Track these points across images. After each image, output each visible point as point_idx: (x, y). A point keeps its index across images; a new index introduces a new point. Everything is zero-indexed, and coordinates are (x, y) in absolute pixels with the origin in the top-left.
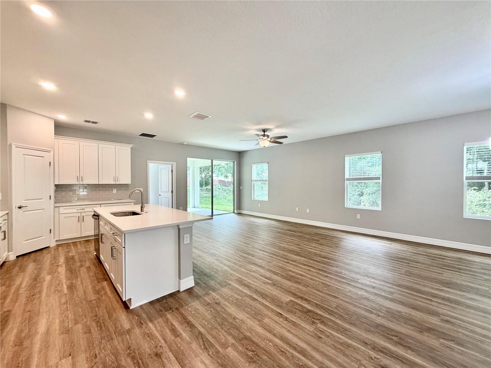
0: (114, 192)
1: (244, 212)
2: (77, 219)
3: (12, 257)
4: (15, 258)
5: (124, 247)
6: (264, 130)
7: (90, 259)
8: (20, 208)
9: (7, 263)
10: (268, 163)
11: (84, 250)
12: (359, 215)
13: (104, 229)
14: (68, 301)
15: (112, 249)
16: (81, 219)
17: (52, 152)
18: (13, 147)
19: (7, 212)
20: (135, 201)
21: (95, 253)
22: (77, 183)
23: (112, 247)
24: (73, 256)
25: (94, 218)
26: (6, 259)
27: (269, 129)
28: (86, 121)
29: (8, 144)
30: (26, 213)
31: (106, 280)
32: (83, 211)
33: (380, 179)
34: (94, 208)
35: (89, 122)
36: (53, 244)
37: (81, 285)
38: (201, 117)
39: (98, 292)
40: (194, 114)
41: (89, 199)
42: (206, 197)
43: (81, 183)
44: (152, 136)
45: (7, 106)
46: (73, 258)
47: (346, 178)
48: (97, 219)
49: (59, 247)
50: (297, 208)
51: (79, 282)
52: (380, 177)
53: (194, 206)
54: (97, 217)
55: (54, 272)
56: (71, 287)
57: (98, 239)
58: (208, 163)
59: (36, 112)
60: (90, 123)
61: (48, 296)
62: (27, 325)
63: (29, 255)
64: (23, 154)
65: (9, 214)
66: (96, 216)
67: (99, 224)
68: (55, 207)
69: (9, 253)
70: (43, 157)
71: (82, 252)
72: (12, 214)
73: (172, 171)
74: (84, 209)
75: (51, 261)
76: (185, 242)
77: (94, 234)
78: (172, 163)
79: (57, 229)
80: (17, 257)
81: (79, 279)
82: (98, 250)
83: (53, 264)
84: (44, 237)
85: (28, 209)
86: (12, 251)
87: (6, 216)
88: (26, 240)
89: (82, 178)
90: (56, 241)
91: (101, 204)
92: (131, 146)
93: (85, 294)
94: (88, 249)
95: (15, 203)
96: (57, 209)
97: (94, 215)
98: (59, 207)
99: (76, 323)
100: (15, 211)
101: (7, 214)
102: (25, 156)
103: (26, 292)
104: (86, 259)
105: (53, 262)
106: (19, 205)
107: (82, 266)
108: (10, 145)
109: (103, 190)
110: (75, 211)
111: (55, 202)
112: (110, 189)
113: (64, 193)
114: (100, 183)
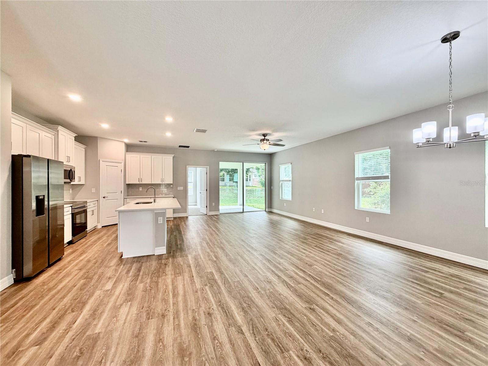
1: (275, 211)
3: (99, 227)
4: (101, 227)
6: (264, 134)
8: (104, 198)
9: (96, 229)
10: (291, 164)
12: (368, 218)
17: (123, 163)
18: (101, 161)
19: (97, 199)
22: (138, 183)
26: (95, 227)
27: (268, 133)
28: (140, 141)
29: (99, 160)
30: (107, 201)
33: (389, 179)
35: (142, 142)
38: (201, 131)
43: (141, 183)
44: (188, 147)
45: (98, 138)
47: (356, 177)
50: (314, 209)
52: (388, 176)
59: (112, 139)
63: (108, 226)
65: (98, 201)
68: (125, 198)
69: (98, 224)
70: (118, 167)
72: (100, 201)
73: (207, 173)
76: (159, 223)
78: (206, 167)
80: (102, 227)
85: (109, 198)
86: (99, 223)
87: (96, 202)
88: (107, 218)
89: (141, 179)
92: (173, 156)
95: (102, 195)
96: (125, 199)
98: (127, 198)
100: (102, 199)
101: (97, 200)
102: (107, 166)
103: (90, 243)
106: (104, 196)
111: (126, 195)
113: (133, 189)
114: (152, 183)
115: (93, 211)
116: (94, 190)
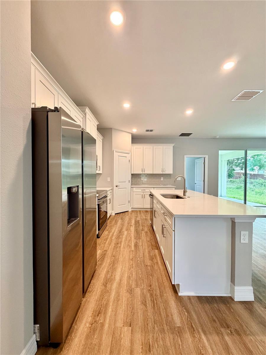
0: (161, 180)
2: (141, 196)
3: (113, 214)
5: (174, 231)
7: (147, 225)
8: (117, 186)
9: (111, 217)
11: (145, 218)
13: (157, 207)
14: (134, 259)
15: (162, 227)
16: (143, 197)
17: (130, 154)
18: (114, 151)
19: (112, 188)
20: (175, 187)
21: (151, 222)
22: (141, 173)
23: (162, 225)
24: (139, 221)
25: (150, 197)
26: (111, 214)
28: (147, 131)
29: (113, 150)
30: (119, 189)
31: (157, 249)
32: (144, 191)
34: (150, 190)
36: (130, 210)
37: (142, 246)
38: (247, 96)
39: (152, 259)
40: (239, 95)
41: (147, 184)
42: (230, 188)
43: (144, 173)
44: (189, 135)
45: (113, 129)
46: (138, 222)
48: (152, 198)
49: (133, 212)
51: (141, 244)
53: (221, 195)
54: (152, 197)
55: (129, 229)
56: (136, 245)
57: (152, 212)
58: (241, 153)
59: (123, 130)
60: (149, 132)
61: (124, 248)
62: (111, 268)
63: (120, 214)
64: (118, 156)
66: (151, 195)
67: (153, 202)
68: (131, 187)
70: (126, 157)
71: (144, 219)
72: (113, 190)
73: (204, 163)
74: (145, 190)
75: (128, 221)
76: (242, 241)
77: (150, 208)
78: (204, 156)
79: (132, 201)
80: (115, 214)
81: (141, 240)
82: (152, 220)
83: (129, 223)
84: (126, 205)
85: (120, 187)
86: (113, 210)
87: (111, 190)
88: (119, 205)
89: (144, 169)
90: (132, 208)
91: (154, 187)
92: (173, 145)
93: (143, 257)
94: (147, 218)
95: (115, 185)
96: (132, 188)
97: (150, 195)
98: (133, 187)
99: (137, 286)
100: (115, 187)
101: (112, 189)
102: (119, 157)
103: (115, 240)
104: (146, 226)
105: (129, 222)
107: (143, 230)
108: (113, 151)
109: (155, 178)
110: (140, 191)
111: (132, 185)
112: (160, 177)
113: (136, 179)
114: (154, 173)
115: (110, 199)
116: (109, 179)
